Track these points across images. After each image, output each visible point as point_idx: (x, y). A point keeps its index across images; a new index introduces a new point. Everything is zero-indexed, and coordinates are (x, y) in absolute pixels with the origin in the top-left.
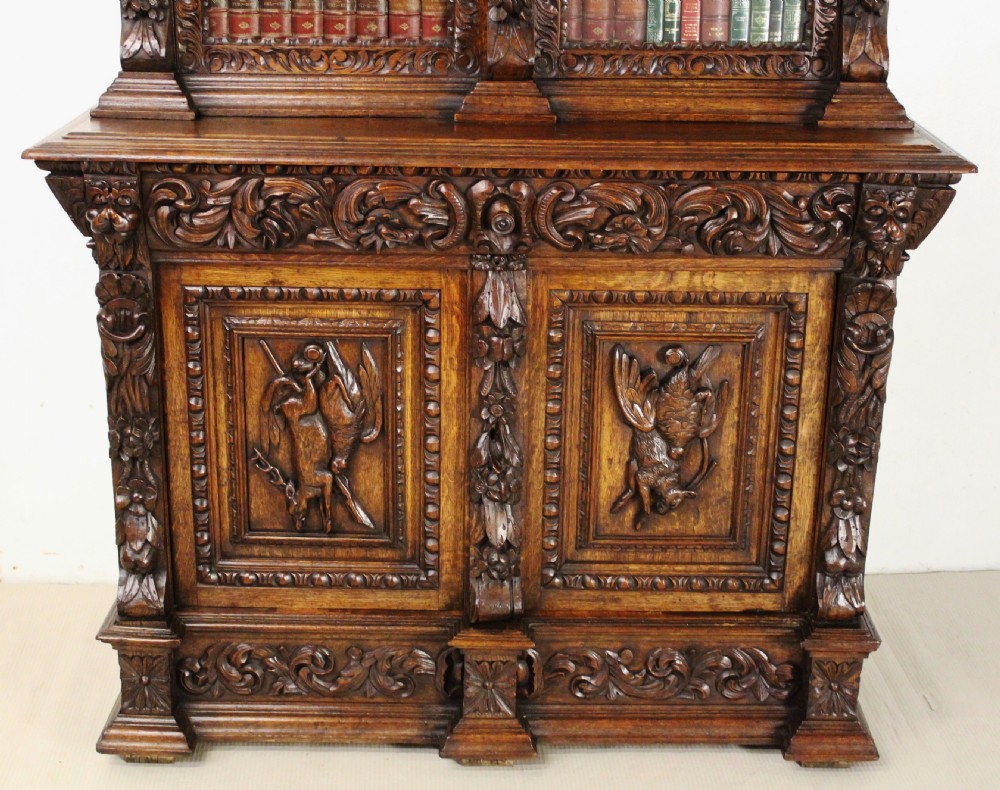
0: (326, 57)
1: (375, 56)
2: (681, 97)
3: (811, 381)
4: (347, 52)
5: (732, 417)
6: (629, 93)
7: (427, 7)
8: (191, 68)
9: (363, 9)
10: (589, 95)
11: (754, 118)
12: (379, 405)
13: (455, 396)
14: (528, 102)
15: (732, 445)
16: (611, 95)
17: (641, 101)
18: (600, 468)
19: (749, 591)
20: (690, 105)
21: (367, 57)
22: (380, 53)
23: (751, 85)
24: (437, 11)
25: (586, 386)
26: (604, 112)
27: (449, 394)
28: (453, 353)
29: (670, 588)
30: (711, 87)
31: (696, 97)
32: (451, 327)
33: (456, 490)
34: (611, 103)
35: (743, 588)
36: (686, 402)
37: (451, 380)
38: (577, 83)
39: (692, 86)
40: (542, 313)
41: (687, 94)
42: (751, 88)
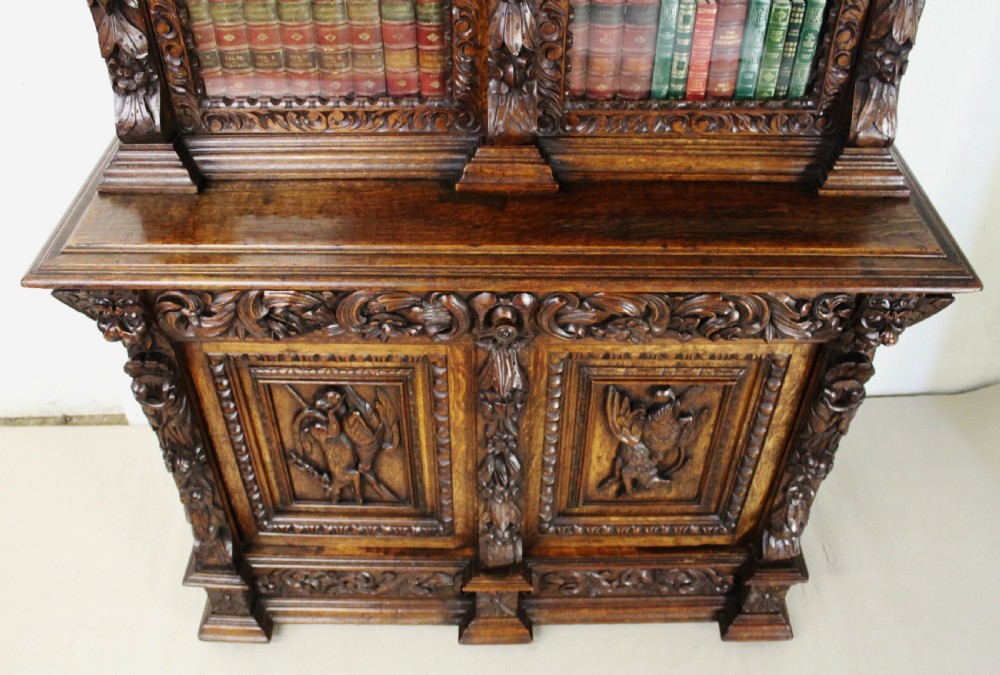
0: (324, 118)
1: (373, 116)
2: (684, 155)
3: (782, 413)
4: (344, 113)
5: (708, 429)
6: (632, 151)
7: (424, 65)
8: (190, 129)
9: (357, 67)
10: (591, 153)
11: (754, 178)
12: (395, 427)
13: (463, 426)
14: (530, 169)
15: (705, 448)
16: (613, 154)
17: (643, 160)
18: (590, 462)
19: (707, 534)
20: (692, 163)
21: (365, 117)
22: (379, 113)
23: (754, 142)
24: (435, 68)
25: (581, 411)
26: (607, 172)
27: (457, 424)
28: (461, 397)
29: (643, 533)
30: (714, 145)
31: (698, 156)
32: (457, 381)
33: (466, 483)
34: (613, 163)
35: (702, 532)
36: (670, 428)
37: (458, 416)
38: (580, 141)
39: (695, 144)
40: (542, 369)
41: (690, 152)
42: (753, 145)
